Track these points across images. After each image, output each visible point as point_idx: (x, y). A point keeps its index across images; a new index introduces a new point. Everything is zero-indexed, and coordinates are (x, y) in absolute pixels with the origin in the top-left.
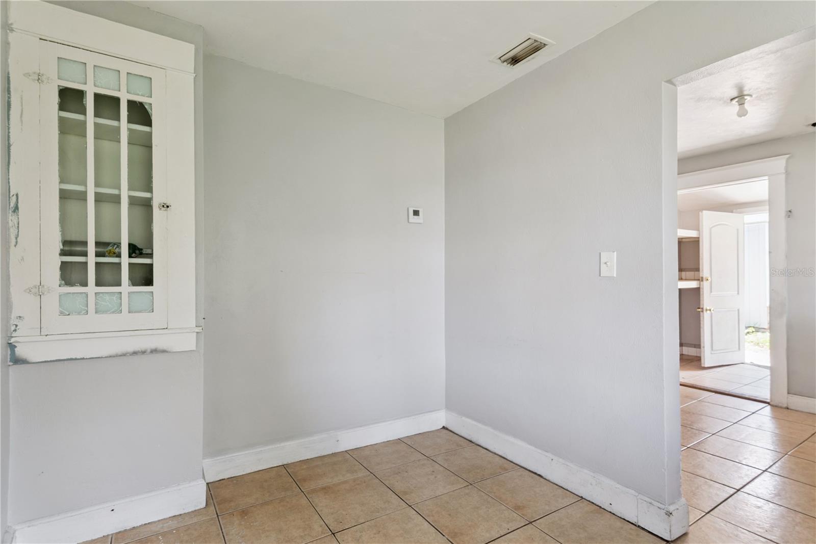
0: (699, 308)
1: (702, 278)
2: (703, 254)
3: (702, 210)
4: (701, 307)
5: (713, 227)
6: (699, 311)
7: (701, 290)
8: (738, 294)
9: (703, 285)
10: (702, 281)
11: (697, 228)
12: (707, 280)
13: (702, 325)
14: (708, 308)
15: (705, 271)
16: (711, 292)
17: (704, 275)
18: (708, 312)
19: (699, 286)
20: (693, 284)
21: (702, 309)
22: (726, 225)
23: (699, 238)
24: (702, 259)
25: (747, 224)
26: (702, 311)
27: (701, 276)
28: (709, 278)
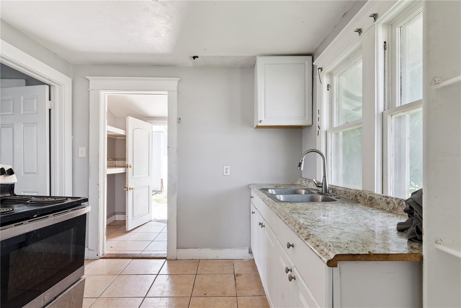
0: (125, 188)
1: (127, 165)
2: (128, 148)
3: (128, 116)
4: (127, 187)
5: (135, 129)
6: (125, 190)
7: (127, 174)
8: (149, 176)
9: (128, 171)
10: (127, 168)
11: (125, 129)
12: (131, 167)
13: (127, 201)
14: (131, 188)
15: (129, 162)
16: (133, 176)
17: (129, 163)
18: (131, 190)
19: (125, 172)
20: (121, 170)
21: (127, 188)
22: (142, 129)
23: (125, 136)
24: (128, 151)
25: (154, 132)
26: (127, 190)
27: (127, 164)
28: (132, 166)
